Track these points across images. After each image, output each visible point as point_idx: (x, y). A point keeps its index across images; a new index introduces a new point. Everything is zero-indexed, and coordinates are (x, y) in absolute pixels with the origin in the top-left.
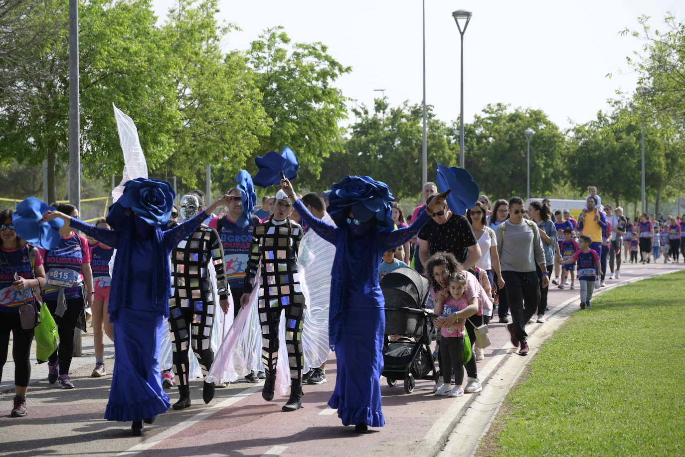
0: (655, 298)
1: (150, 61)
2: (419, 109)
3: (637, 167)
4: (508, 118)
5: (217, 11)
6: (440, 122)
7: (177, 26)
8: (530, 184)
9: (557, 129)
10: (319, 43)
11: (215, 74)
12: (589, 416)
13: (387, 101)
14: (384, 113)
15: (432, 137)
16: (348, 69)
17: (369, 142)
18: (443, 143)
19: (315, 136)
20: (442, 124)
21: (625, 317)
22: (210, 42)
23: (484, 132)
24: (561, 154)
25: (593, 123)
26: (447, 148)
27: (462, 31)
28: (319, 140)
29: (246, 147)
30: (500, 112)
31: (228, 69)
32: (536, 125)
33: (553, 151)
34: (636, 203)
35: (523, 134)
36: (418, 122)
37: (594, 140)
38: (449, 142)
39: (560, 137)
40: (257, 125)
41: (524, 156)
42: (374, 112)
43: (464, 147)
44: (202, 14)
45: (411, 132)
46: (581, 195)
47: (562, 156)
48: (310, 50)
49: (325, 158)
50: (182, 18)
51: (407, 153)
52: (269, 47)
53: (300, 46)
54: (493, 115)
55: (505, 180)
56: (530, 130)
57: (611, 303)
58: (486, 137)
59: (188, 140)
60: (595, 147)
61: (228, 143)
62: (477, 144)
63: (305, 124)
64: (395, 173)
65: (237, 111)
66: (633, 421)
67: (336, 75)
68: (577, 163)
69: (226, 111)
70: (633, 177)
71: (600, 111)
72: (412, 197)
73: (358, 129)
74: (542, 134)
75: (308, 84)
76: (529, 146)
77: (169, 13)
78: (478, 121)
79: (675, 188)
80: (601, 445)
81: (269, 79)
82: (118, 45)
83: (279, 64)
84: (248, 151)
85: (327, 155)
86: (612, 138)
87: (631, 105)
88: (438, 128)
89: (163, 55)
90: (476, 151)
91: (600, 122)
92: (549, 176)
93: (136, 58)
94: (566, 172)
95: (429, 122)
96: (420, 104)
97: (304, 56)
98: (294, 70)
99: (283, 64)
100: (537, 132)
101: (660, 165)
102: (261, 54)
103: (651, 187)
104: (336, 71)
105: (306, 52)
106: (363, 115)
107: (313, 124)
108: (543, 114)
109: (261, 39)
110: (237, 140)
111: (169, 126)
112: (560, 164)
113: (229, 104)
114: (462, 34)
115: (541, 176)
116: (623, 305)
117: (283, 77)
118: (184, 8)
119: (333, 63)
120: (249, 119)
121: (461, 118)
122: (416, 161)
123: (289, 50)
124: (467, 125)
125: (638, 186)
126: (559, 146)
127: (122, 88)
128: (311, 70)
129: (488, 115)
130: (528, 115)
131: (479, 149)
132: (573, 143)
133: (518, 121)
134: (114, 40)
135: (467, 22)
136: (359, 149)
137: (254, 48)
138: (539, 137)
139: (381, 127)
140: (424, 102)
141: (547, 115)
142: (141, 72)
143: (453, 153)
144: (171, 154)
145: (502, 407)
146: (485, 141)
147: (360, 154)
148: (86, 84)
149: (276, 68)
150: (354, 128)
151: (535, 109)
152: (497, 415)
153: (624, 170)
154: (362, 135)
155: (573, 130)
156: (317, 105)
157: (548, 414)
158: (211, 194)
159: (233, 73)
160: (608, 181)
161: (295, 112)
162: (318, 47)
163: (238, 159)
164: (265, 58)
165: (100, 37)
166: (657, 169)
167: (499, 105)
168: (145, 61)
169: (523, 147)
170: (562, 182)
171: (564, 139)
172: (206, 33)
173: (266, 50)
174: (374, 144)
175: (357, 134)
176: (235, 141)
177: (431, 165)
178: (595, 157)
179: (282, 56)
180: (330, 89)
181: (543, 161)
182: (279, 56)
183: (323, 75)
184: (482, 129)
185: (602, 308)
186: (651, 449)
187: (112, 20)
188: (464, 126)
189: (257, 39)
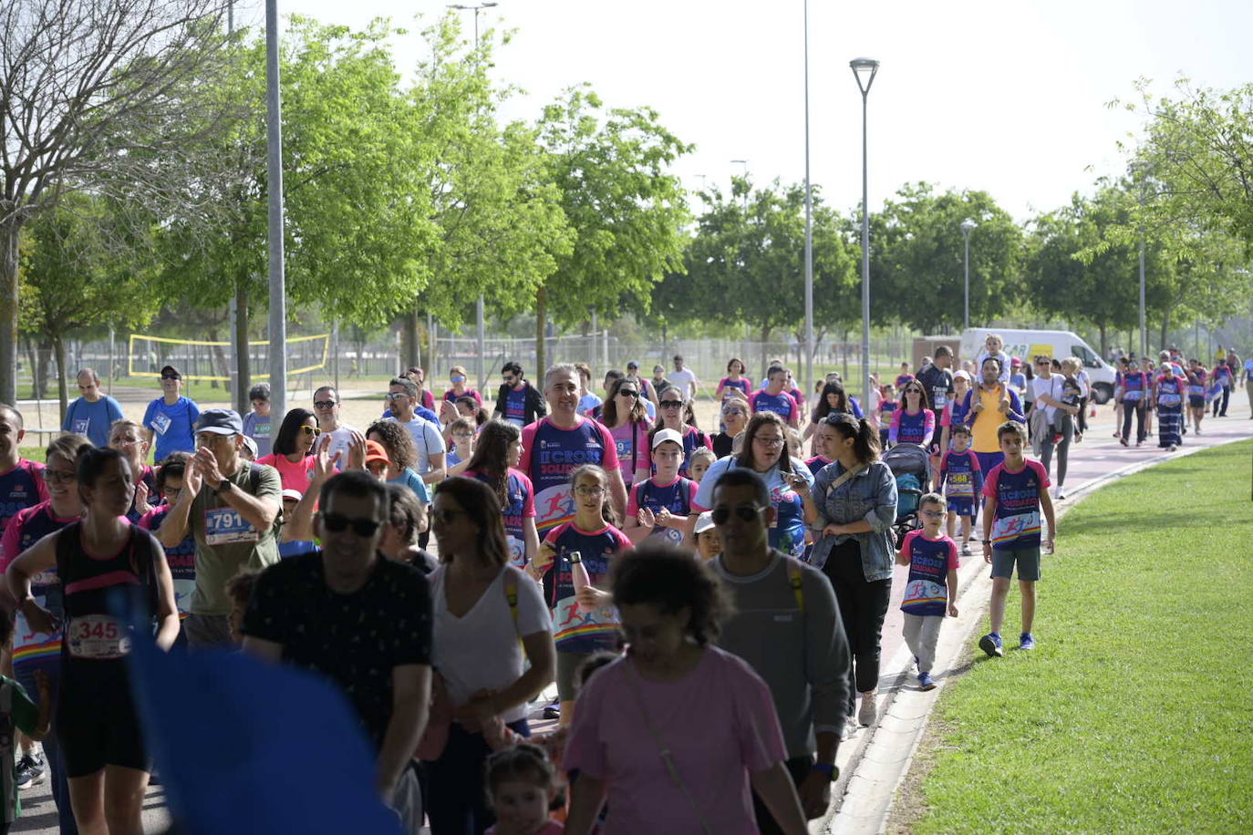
0: (1160, 512)
1: (390, 149)
2: (800, 191)
3: (1133, 276)
4: (934, 205)
5: (491, 65)
6: (831, 211)
7: (431, 90)
8: (970, 305)
9: (1010, 220)
10: (646, 108)
11: (488, 163)
12: (1061, 746)
13: (749, 180)
14: (746, 197)
15: (819, 233)
16: (691, 148)
17: (723, 242)
18: (835, 243)
19: (642, 249)
20: (835, 214)
21: (1114, 549)
22: (481, 111)
23: (898, 225)
24: (1016, 258)
25: (1065, 211)
26: (843, 250)
27: (865, 89)
28: (647, 255)
29: (538, 273)
30: (924, 194)
31: (508, 154)
32: (978, 214)
33: (1004, 253)
34: (1131, 330)
35: (958, 229)
36: (798, 211)
37: (1066, 237)
38: (845, 241)
39: (1015, 233)
40: (553, 239)
41: (960, 261)
42: (731, 196)
43: (869, 248)
44: (470, 70)
45: (787, 226)
46: (1048, 320)
47: (1018, 260)
48: (633, 118)
49: (656, 283)
50: (438, 77)
51: (782, 259)
52: (571, 114)
53: (619, 112)
54: (914, 200)
55: (931, 298)
56: (969, 223)
57: (1093, 520)
58: (902, 234)
59: (449, 262)
60: (1069, 248)
61: (509, 267)
62: (888, 244)
63: (626, 232)
64: (763, 289)
65: (522, 217)
66: (1129, 755)
67: (672, 157)
68: (1040, 271)
69: (507, 218)
70: (1127, 291)
71: (1076, 193)
72: (789, 325)
73: (708, 223)
74: (987, 228)
75: (630, 170)
76: (967, 246)
77: (418, 69)
78: (889, 209)
79: (1190, 307)
80: (1080, 805)
81: (570, 164)
82: (342, 125)
83: (585, 140)
84: (540, 278)
85: (659, 278)
86: (1094, 234)
87: (1123, 181)
88: (828, 220)
89: (409, 141)
90: (887, 255)
91: (1076, 209)
92: (999, 291)
93: (369, 145)
94: (1024, 286)
95: (815, 212)
96: (800, 184)
97: (623, 127)
98: (608, 149)
99: (592, 140)
100: (980, 224)
101: (1167, 273)
102: (558, 126)
103: (1154, 308)
104: (673, 150)
105: (626, 121)
106: (715, 202)
107: (639, 231)
108: (988, 197)
109: (558, 103)
110: (522, 261)
111: (421, 246)
112: (1014, 273)
113: (510, 207)
114: (865, 94)
115: (986, 292)
116: (1110, 525)
117: (591, 159)
118: (440, 61)
119: (668, 139)
120: (541, 230)
121: (864, 204)
122: (796, 271)
123: (601, 118)
124: (872, 215)
125: (1134, 306)
126: (1013, 246)
127: (348, 189)
128: (634, 149)
129: (904, 200)
130: (965, 199)
131: (892, 251)
132: (1034, 241)
133: (951, 209)
134: (335, 118)
135: (873, 76)
136: (708, 253)
137: (547, 115)
138: (982, 233)
139: (742, 219)
140: (807, 180)
141: (994, 198)
142: (377, 166)
143: (851, 259)
144: (423, 289)
145: (929, 725)
146: (899, 239)
147: (710, 260)
148: (293, 185)
149: (581, 147)
150: (701, 221)
151: (977, 190)
152: (921, 743)
153: (1112, 281)
154: (712, 232)
155: (1035, 221)
156: (645, 201)
157: (999, 741)
158: (484, 322)
159: (517, 160)
160: (1087, 299)
161: (610, 212)
162: (645, 114)
163: (525, 290)
164: (564, 131)
165: (315, 115)
166: (1163, 280)
167: (922, 184)
168: (383, 150)
169: (958, 247)
170: (1019, 301)
171: (1021, 234)
172: (474, 99)
173: (565, 117)
174: (732, 245)
175: (705, 230)
176: (519, 263)
177: (818, 277)
178: (1068, 263)
179: (591, 127)
180: (665, 178)
181: (989, 270)
182: (584, 129)
183: (653, 156)
184: (896, 220)
185: (1081, 530)
186: (1155, 812)
187: (332, 90)
188: (869, 216)
189: (551, 102)
